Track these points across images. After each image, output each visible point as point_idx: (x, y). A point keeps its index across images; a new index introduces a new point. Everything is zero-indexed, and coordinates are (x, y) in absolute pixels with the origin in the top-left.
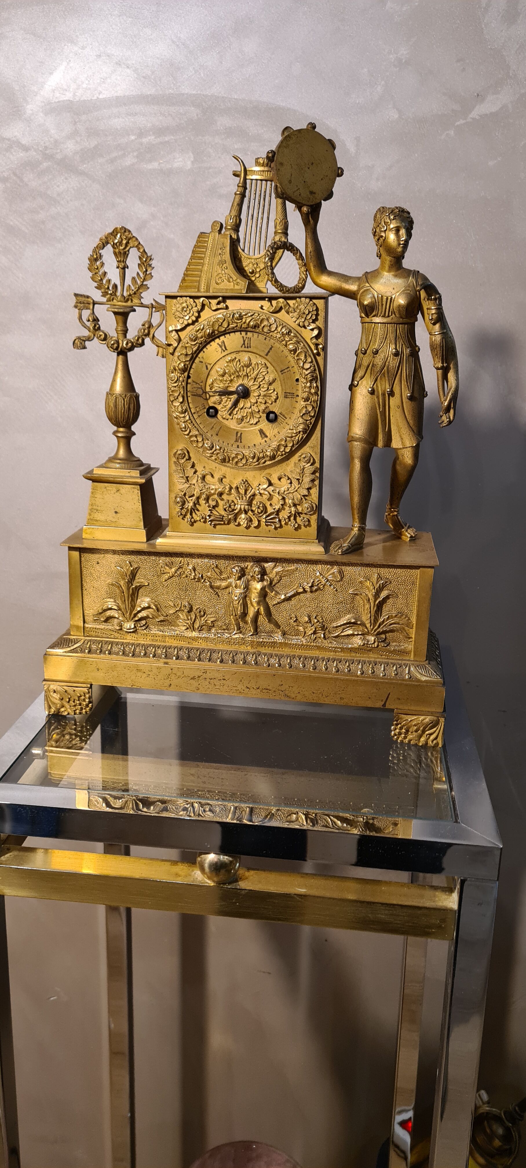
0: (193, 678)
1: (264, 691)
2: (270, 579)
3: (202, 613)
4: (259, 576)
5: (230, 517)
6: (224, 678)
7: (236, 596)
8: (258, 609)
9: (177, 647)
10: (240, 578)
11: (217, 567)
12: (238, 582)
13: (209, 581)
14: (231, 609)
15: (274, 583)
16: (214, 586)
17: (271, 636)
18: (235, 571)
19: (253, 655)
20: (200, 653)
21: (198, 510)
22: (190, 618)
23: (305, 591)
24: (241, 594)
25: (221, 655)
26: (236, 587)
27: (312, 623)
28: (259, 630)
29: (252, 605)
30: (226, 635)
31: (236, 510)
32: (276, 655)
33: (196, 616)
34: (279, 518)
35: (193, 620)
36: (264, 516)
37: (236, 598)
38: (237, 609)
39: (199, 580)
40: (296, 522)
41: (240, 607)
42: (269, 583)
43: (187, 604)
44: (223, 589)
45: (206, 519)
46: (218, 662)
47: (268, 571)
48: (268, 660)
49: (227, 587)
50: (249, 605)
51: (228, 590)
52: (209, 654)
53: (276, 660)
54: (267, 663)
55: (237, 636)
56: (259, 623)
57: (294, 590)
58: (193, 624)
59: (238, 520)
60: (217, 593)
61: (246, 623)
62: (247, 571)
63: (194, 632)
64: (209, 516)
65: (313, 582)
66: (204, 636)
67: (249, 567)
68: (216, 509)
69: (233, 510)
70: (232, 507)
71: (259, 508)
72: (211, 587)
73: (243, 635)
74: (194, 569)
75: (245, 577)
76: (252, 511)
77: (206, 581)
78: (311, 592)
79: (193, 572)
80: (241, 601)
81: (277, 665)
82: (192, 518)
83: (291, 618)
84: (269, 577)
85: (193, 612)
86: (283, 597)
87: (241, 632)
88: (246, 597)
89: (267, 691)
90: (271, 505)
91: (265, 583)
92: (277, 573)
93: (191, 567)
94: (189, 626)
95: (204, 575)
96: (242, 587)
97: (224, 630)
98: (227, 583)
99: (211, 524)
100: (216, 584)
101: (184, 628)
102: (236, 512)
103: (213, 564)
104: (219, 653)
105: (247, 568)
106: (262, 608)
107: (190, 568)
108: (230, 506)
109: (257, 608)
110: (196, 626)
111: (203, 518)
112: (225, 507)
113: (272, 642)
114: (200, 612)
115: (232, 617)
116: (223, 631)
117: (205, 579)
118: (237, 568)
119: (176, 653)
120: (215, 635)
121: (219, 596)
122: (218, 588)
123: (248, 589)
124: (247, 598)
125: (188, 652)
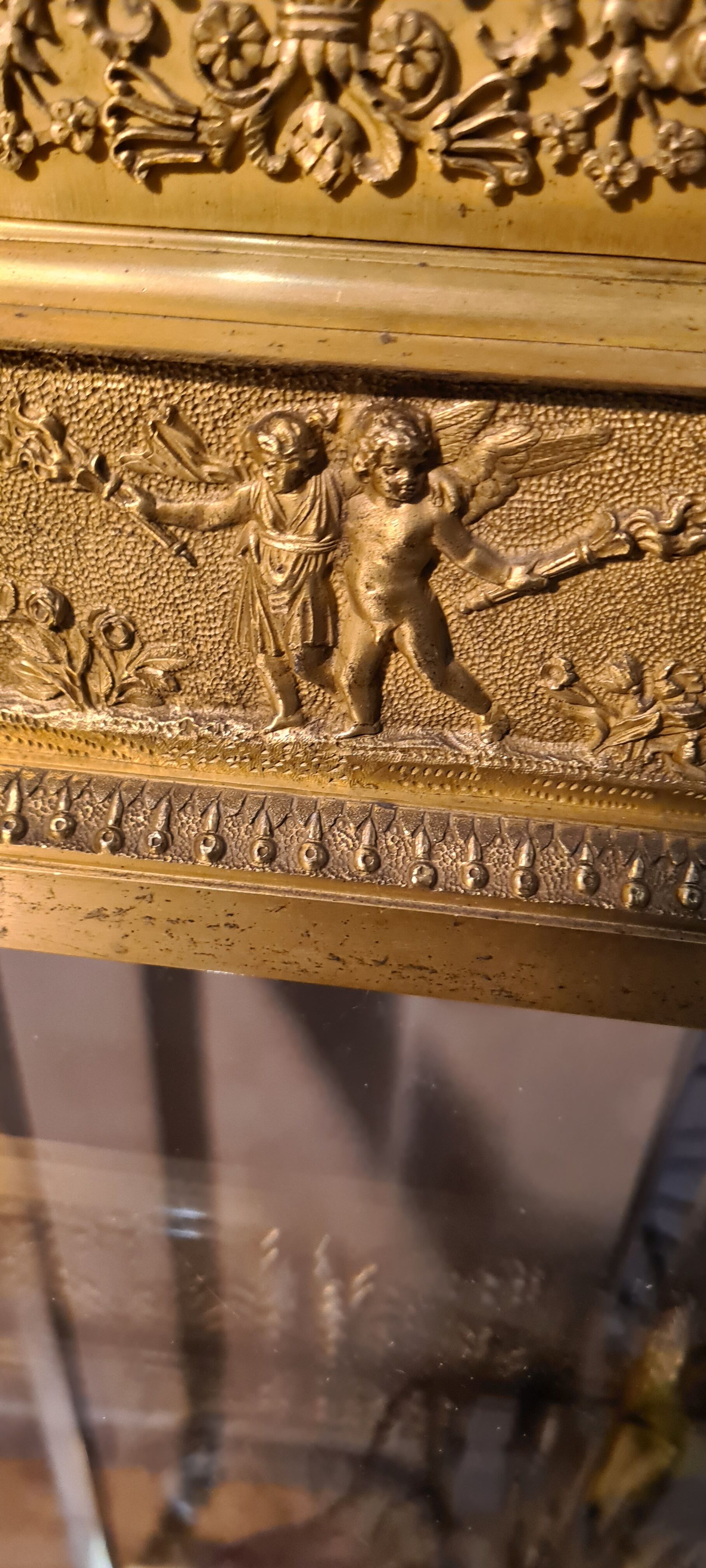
0: (99, 914)
1: (405, 973)
2: (459, 490)
3: (118, 635)
4: (403, 476)
5: (236, 119)
6: (230, 920)
7: (280, 570)
8: (390, 633)
9: (18, 777)
10: (296, 482)
11: (174, 417)
12: (289, 498)
13: (138, 489)
14: (255, 623)
15: (474, 507)
16: (166, 514)
17: (445, 741)
18: (274, 448)
19: (359, 827)
20: (122, 811)
21: (51, 77)
22: (62, 654)
23: (637, 553)
24: (303, 557)
25: (217, 824)
26: (278, 524)
27: (648, 696)
28: (386, 713)
29: (358, 607)
30: (238, 728)
31: (269, 71)
32: (468, 830)
33: (92, 645)
34: (527, 125)
35: (79, 664)
36: (441, 114)
37: (279, 579)
38: (287, 626)
39: (87, 483)
40: (629, 157)
41: (297, 621)
42: (449, 507)
43: (43, 592)
44: (214, 529)
45: (100, 132)
46: (203, 860)
47: (448, 448)
48: (429, 853)
49: (232, 522)
50: (345, 608)
51: (236, 534)
52: (161, 818)
53: (463, 854)
54: (428, 872)
55: (284, 735)
56: (389, 685)
57: (579, 543)
58: (83, 677)
59: (285, 141)
60: (184, 546)
61: (329, 684)
62: (336, 443)
63: (90, 711)
64: (119, 113)
65: (688, 507)
66: (135, 729)
67: (347, 424)
68: (156, 64)
69: (259, 73)
70: (250, 50)
71: (408, 57)
72: (153, 517)
73: (317, 730)
74: (59, 431)
75: (326, 474)
76: (373, 79)
77: (127, 488)
78: (669, 554)
79: (53, 444)
80: (304, 595)
81: (470, 881)
82: (23, 125)
83: (546, 672)
84: (451, 477)
85: (74, 631)
86: (517, 577)
87: (304, 722)
88: (328, 569)
89: (419, 973)
90: (486, 34)
91: (430, 508)
92: (497, 457)
93: (38, 414)
94: (65, 685)
95: (111, 460)
96: (312, 525)
97: (226, 705)
98: (232, 503)
99: (129, 165)
100: (175, 506)
101: (45, 692)
102: (272, 83)
103: (154, 401)
104: (204, 813)
105: (334, 428)
106: (406, 633)
107: (38, 423)
108: (234, 49)
109: (381, 628)
110: (100, 685)
111: (80, 127)
112: (205, 51)
113: (447, 768)
114: (109, 630)
115: (261, 659)
116: (218, 712)
117: (120, 482)
118: (280, 428)
119: (12, 807)
120: (185, 727)
121: (193, 561)
122: (191, 522)
123: (338, 536)
124: (336, 578)
125: (70, 802)
